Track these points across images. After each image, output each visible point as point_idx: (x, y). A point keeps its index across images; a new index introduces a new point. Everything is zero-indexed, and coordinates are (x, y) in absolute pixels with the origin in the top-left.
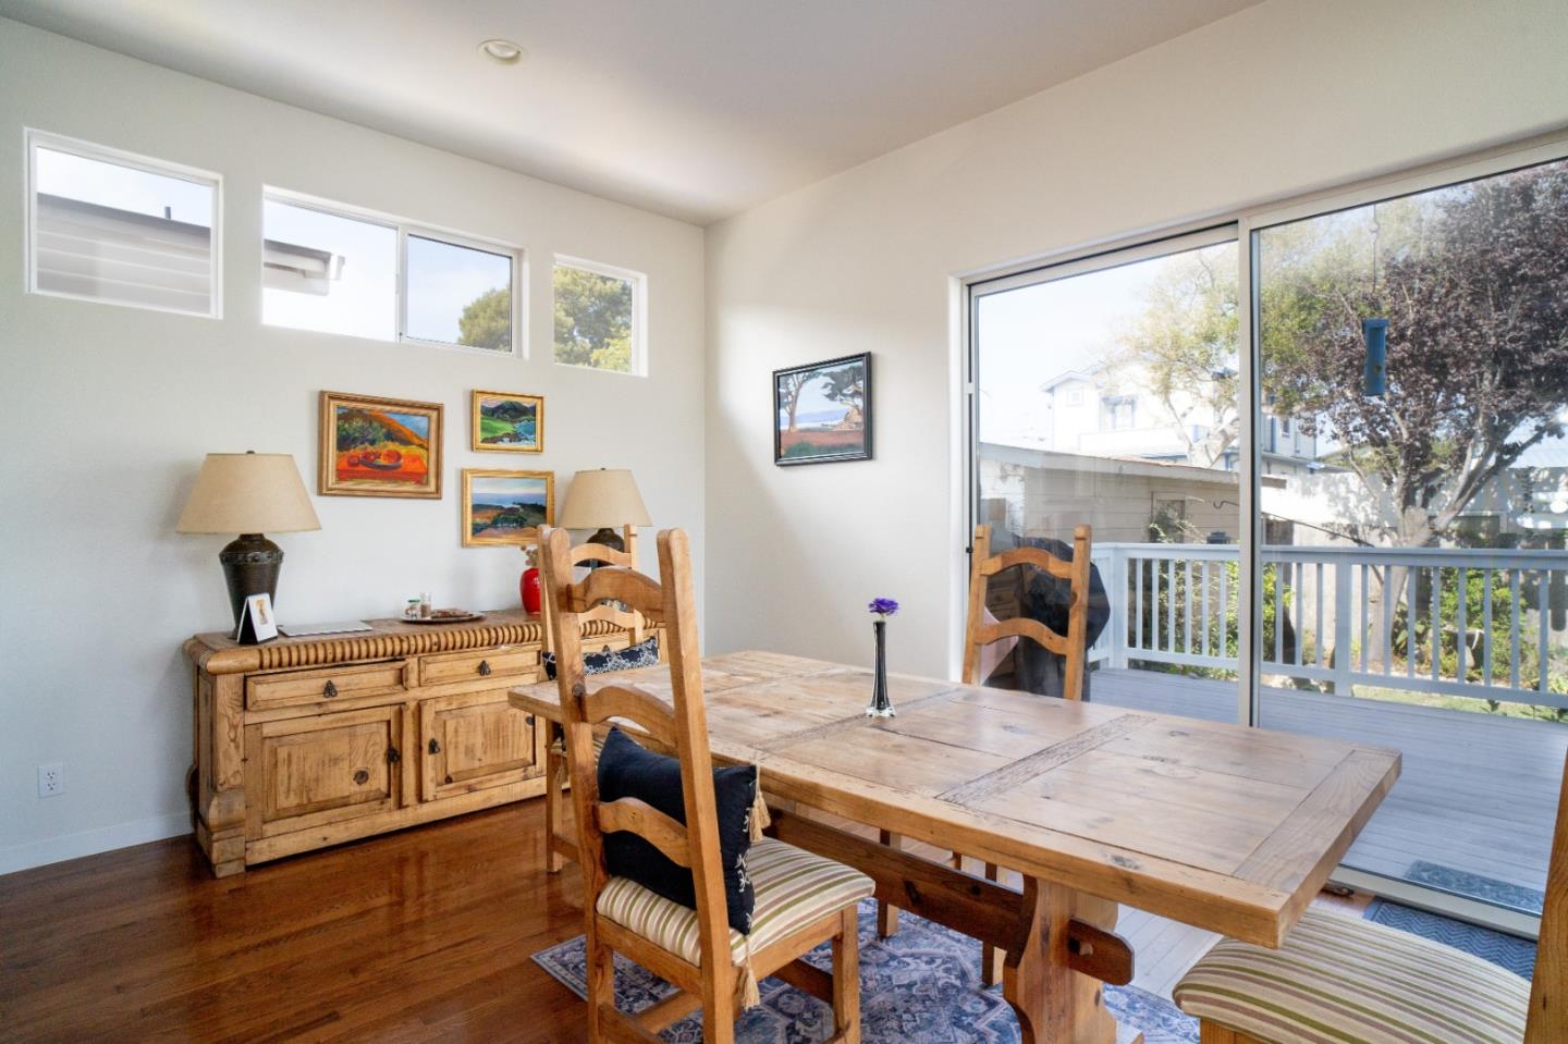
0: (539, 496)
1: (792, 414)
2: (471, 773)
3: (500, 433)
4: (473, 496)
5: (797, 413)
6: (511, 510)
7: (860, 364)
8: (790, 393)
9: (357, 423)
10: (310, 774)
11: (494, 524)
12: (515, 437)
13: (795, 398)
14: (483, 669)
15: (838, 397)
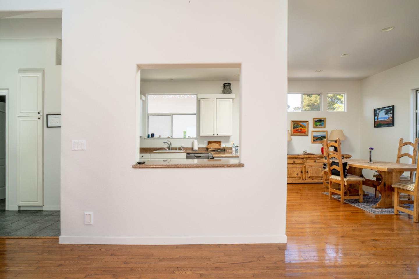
0: (324, 135)
1: (378, 118)
2: (313, 177)
3: (318, 125)
4: (313, 135)
5: (379, 117)
6: (320, 137)
7: (391, 108)
8: (377, 113)
9: (296, 125)
10: (291, 173)
11: (317, 140)
12: (320, 125)
13: (378, 115)
14: (315, 161)
15: (387, 114)
